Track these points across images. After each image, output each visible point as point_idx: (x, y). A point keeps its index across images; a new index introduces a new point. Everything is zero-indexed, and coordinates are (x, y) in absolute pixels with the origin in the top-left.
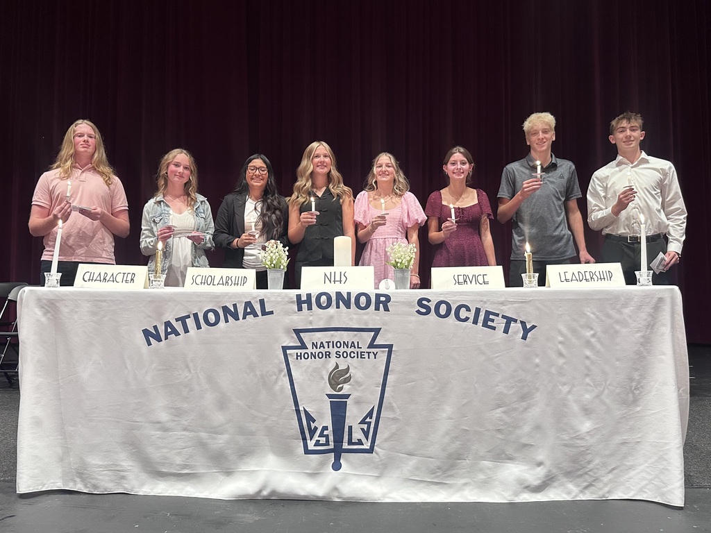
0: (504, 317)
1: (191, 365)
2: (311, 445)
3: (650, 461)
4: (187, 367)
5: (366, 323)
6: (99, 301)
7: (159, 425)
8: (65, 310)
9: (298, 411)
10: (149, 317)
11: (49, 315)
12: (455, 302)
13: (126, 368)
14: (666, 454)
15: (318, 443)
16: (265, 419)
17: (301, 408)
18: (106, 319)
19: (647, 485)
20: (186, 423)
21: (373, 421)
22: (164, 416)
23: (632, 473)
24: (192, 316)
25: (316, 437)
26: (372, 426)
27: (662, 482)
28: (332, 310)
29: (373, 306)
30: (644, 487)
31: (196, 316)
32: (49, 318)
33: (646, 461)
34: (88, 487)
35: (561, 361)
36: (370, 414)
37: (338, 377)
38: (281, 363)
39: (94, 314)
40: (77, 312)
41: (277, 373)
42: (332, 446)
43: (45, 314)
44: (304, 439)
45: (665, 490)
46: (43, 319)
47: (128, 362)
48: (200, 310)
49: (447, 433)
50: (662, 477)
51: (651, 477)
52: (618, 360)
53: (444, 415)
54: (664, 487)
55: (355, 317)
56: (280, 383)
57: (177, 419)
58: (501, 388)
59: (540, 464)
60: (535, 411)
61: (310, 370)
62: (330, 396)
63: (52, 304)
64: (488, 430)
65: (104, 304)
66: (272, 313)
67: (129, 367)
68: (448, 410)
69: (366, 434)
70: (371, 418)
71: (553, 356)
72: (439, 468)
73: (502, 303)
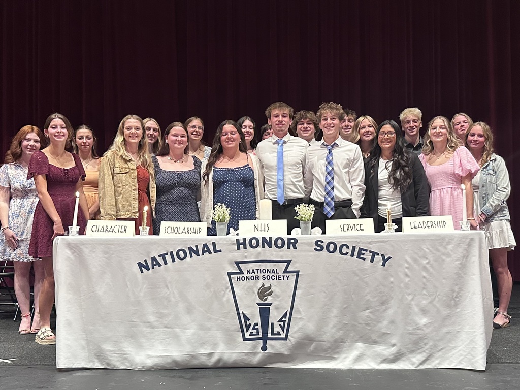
0: (370, 252)
1: (169, 285)
2: (247, 335)
3: (465, 344)
4: (167, 286)
5: (282, 257)
6: (109, 244)
7: (148, 324)
8: (86, 251)
9: (238, 314)
10: (142, 254)
11: (75, 254)
12: (339, 242)
13: (128, 287)
14: (475, 338)
15: (251, 334)
16: (217, 320)
17: (241, 312)
18: (114, 256)
19: (463, 359)
20: (166, 323)
21: (287, 320)
22: (152, 319)
23: (454, 352)
24: (169, 254)
25: (250, 330)
26: (287, 323)
27: (472, 356)
28: (260, 249)
29: (286, 246)
30: (462, 360)
31: (171, 253)
32: (75, 256)
33: (463, 344)
34: (103, 365)
35: (407, 279)
36: (285, 316)
37: (264, 292)
38: (227, 283)
39: (106, 253)
40: (94, 252)
41: (224, 290)
42: (261, 336)
43: (73, 253)
44: (243, 332)
45: (473, 361)
46: (72, 257)
47: (128, 283)
48: (174, 250)
49: (334, 326)
50: (472, 353)
51: (466, 353)
52: (444, 279)
53: (333, 315)
54: (473, 359)
55: (275, 253)
56: (226, 296)
57: (161, 320)
58: (368, 297)
59: (393, 345)
60: (390, 312)
61: (246, 288)
62: (259, 304)
63: (78, 246)
64: (360, 324)
65: (112, 246)
66: (220, 251)
67: (129, 287)
68: (335, 312)
69: (283, 328)
70: (286, 318)
71: (402, 276)
72: (330, 348)
73: (370, 243)
